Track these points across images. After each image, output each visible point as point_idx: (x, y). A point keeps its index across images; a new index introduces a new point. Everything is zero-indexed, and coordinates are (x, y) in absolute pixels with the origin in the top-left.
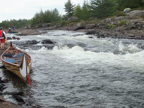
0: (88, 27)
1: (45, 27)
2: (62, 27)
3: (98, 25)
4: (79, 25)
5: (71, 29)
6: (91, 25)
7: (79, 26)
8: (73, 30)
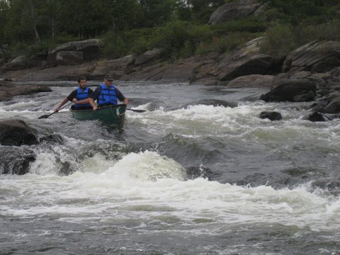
0: (301, 62)
1: (69, 61)
4: (253, 48)
5: (209, 75)
6: (321, 46)
7: (254, 57)
8: (218, 79)
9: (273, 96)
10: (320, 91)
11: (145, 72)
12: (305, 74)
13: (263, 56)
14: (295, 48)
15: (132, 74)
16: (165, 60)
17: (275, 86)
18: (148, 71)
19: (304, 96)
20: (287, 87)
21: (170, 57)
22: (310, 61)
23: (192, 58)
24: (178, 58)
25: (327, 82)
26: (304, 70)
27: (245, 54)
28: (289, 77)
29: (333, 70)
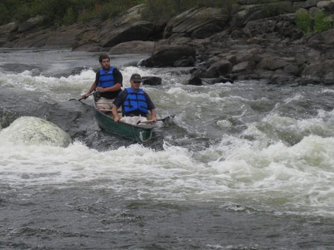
0: (181, 28)
2: (49, 32)
3: (242, 13)
5: (91, 42)
6: (201, 13)
7: (135, 24)
8: (100, 46)
9: (153, 62)
10: (200, 56)
11: (27, 39)
12: (185, 40)
13: (145, 22)
14: (175, 15)
15: (15, 41)
16: (48, 27)
17: (156, 52)
18: (30, 38)
19: (183, 62)
20: (167, 52)
21: (53, 24)
22: (190, 28)
23: (75, 25)
24: (60, 25)
25: (207, 48)
26: (185, 36)
27: (126, 21)
28: (169, 44)
29: (212, 36)
